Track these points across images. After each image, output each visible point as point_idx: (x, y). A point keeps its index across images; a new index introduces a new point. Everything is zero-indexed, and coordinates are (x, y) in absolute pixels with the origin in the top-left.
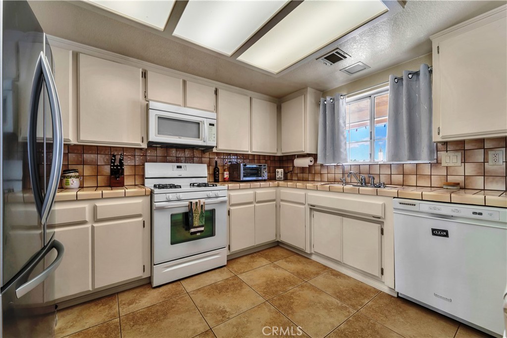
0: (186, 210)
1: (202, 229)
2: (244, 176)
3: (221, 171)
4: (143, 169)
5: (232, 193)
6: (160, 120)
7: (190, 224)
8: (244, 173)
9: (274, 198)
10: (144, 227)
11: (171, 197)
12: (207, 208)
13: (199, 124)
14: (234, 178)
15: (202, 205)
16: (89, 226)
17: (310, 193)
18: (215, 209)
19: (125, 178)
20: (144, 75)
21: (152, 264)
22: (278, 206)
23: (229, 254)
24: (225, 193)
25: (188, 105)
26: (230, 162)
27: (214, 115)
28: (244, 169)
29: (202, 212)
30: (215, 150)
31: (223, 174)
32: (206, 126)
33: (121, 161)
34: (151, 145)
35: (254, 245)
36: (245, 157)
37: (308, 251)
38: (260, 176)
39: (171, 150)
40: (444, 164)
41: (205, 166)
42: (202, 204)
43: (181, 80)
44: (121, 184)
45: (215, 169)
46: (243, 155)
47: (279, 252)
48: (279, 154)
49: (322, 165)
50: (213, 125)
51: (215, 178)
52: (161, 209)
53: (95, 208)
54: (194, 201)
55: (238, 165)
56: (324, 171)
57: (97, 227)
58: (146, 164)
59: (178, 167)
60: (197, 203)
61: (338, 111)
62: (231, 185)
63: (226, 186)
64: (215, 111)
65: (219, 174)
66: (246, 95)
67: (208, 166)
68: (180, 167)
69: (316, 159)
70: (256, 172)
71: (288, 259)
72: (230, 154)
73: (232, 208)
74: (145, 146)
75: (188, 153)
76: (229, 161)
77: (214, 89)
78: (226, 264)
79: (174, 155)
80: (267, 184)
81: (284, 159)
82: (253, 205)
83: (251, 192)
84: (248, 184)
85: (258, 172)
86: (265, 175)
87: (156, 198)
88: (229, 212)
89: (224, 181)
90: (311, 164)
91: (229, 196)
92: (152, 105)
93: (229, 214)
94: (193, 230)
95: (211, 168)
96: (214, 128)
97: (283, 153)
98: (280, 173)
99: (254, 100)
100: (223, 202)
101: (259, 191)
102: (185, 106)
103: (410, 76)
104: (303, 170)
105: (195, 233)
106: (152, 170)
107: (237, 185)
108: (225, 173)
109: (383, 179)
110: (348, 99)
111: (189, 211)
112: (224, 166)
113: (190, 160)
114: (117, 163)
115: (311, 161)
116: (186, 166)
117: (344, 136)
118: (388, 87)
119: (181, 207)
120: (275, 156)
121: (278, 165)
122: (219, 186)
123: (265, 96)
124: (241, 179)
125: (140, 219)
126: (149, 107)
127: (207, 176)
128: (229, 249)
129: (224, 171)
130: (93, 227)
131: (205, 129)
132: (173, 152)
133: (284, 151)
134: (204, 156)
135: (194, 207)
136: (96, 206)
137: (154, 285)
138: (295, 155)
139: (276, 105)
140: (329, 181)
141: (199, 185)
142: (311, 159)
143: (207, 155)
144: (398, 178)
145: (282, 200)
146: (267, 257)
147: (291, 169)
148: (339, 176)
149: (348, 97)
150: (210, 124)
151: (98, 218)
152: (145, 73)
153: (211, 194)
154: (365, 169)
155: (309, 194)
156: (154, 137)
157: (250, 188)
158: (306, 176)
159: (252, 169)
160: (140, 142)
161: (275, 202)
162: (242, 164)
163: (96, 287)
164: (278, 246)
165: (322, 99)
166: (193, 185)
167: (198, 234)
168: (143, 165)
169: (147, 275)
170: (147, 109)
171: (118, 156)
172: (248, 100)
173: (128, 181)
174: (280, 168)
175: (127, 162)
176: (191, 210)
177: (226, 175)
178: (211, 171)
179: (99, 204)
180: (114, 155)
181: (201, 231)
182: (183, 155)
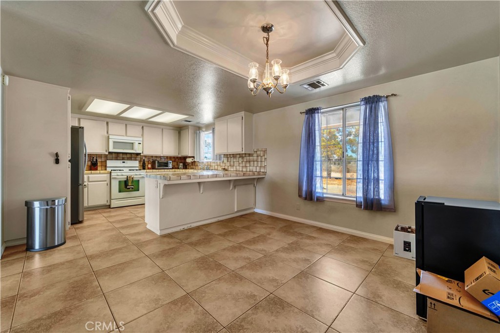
0: (126, 179)
2: (158, 167)
3: (146, 164)
4: (106, 163)
6: (114, 143)
7: (127, 184)
8: (157, 165)
10: (107, 185)
11: (119, 174)
12: (135, 179)
13: (133, 143)
14: (153, 168)
15: (133, 178)
18: (139, 180)
19: (98, 166)
20: (107, 124)
21: (111, 199)
24: (146, 173)
25: (128, 135)
26: (151, 160)
27: (141, 139)
28: (158, 163)
29: (132, 180)
30: (142, 154)
32: (137, 144)
33: (96, 160)
34: (110, 153)
38: (167, 167)
41: (138, 162)
43: (125, 124)
44: (96, 169)
49: (198, 162)
51: (144, 167)
52: (115, 178)
53: (88, 177)
54: (129, 176)
58: (107, 161)
59: (123, 162)
61: (201, 138)
64: (141, 137)
66: (160, 128)
67: (140, 162)
68: (124, 162)
69: (194, 159)
70: (165, 165)
72: (152, 156)
74: (107, 153)
77: (142, 127)
79: (121, 157)
81: (183, 158)
86: (170, 166)
87: (112, 174)
89: (149, 169)
92: (110, 137)
94: (128, 187)
96: (141, 145)
98: (181, 165)
99: (164, 130)
100: (143, 177)
102: (126, 135)
105: (129, 188)
106: (110, 163)
112: (148, 162)
113: (130, 159)
114: (95, 161)
115: (192, 160)
116: (127, 162)
118: (211, 131)
119: (124, 178)
121: (180, 161)
122: (143, 171)
123: (171, 128)
124: (156, 168)
125: (106, 182)
127: (138, 166)
129: (148, 164)
131: (136, 146)
132: (121, 155)
133: (181, 155)
134: (137, 157)
135: (129, 178)
137: (112, 207)
138: (187, 156)
141: (134, 170)
142: (192, 158)
143: (139, 156)
147: (186, 163)
149: (205, 132)
150: (139, 143)
151: (89, 180)
153: (139, 173)
154: (209, 163)
156: (111, 150)
159: (162, 163)
160: (105, 152)
162: (156, 161)
163: (89, 206)
165: (195, 131)
166: (130, 170)
168: (106, 161)
169: (108, 204)
170: (108, 138)
171: (95, 158)
172: (161, 130)
173: (99, 168)
174: (181, 163)
175: (99, 160)
176: (127, 179)
177: (150, 166)
178: (142, 164)
179: (90, 176)
180: (93, 158)
181: (132, 188)
182: (126, 156)
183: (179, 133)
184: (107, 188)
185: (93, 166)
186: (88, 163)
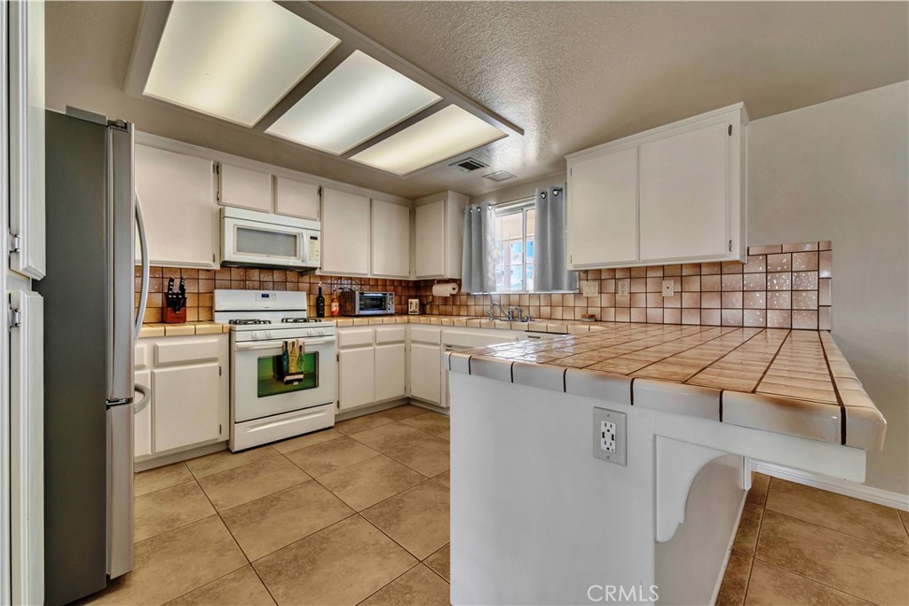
0: (280, 352)
1: (301, 376)
2: (361, 309)
3: (326, 302)
4: (212, 299)
5: (343, 332)
6: (241, 232)
7: (285, 369)
8: (360, 305)
9: (402, 338)
10: (220, 374)
11: (259, 335)
12: (308, 350)
13: (295, 236)
14: (346, 312)
15: (301, 347)
16: (148, 371)
17: (447, 331)
18: (318, 353)
19: (188, 310)
20: (217, 169)
21: (232, 422)
22: (408, 350)
23: (337, 413)
24: (332, 331)
25: (279, 210)
26: (340, 289)
27: (317, 225)
28: (361, 300)
29: (300, 355)
30: (318, 272)
31: (330, 306)
32: (306, 239)
33: (182, 287)
34: (226, 265)
35: (372, 401)
36: (363, 282)
37: (443, 405)
38: (385, 309)
39: (252, 271)
40: (585, 295)
41: (304, 294)
42: (301, 344)
43: (270, 176)
44: (182, 320)
45: (318, 299)
46: (360, 279)
47: (407, 410)
48: (413, 278)
49: (468, 294)
50: (316, 238)
51: (319, 311)
52: (246, 350)
53: (155, 350)
54: (290, 341)
55: (352, 293)
56: (471, 302)
57: (158, 373)
58: (217, 292)
59: (264, 296)
60: (293, 343)
61: (485, 225)
62: (341, 321)
63: (334, 322)
64: (318, 219)
65: (324, 306)
66: (366, 197)
67: (309, 294)
68: (267, 296)
69: (460, 286)
70: (379, 304)
71: (418, 417)
72: (341, 278)
73: (342, 351)
74: (217, 267)
75: (277, 276)
76: (339, 286)
77: (317, 188)
78: (333, 424)
79: (257, 278)
80: (393, 319)
81: (422, 285)
82: (372, 348)
83: (369, 330)
84: (365, 320)
85: (381, 304)
86: (391, 308)
87: (238, 336)
88: (338, 356)
89: (332, 315)
90: (454, 292)
91: (339, 336)
92: (228, 212)
93: (338, 360)
94: (288, 378)
95: (313, 298)
96: (317, 243)
97: (418, 277)
98: (414, 305)
99: (375, 202)
100: (330, 343)
101: (380, 329)
102: (275, 211)
103: (555, 193)
104: (445, 300)
105: (292, 381)
106: (224, 299)
107: (349, 321)
108: (334, 304)
109: (533, 312)
110: (497, 210)
111: (284, 354)
112: (331, 294)
113: (282, 285)
114: (176, 289)
115: (454, 289)
116: (275, 295)
117: (492, 257)
118: (535, 201)
119: (273, 348)
120: (408, 281)
121: (412, 293)
122: (324, 322)
123: (392, 197)
124: (357, 313)
125: (216, 364)
126: (224, 213)
127: (306, 307)
128: (338, 406)
129: (332, 301)
130: (153, 374)
131: (305, 244)
132: (255, 274)
133: (418, 275)
134: (301, 279)
135: (290, 348)
136: (158, 347)
137: (236, 449)
138: (434, 280)
139: (408, 210)
140: (476, 316)
141: (296, 321)
142: (454, 285)
143: (306, 279)
144: (546, 310)
145: (414, 342)
146: (390, 417)
147: (430, 299)
148: (487, 309)
149: (498, 207)
150: (312, 238)
151: (160, 361)
152: (218, 167)
153: (314, 332)
154: (515, 299)
155: (445, 331)
156: (231, 254)
157: (368, 325)
158: (449, 308)
159: (373, 299)
160: (211, 262)
161: (403, 345)
162: (357, 293)
163: (157, 451)
164: (409, 404)
165: (467, 207)
166: (287, 321)
167: (296, 383)
168: (212, 293)
169: (224, 437)
170: (221, 216)
171: (177, 282)
172: (368, 201)
173: (191, 315)
174: (415, 297)
175: (190, 288)
176: (286, 352)
177: (335, 307)
178: (313, 302)
179: (161, 344)
180: (172, 280)
181: (299, 380)
182: (270, 278)
183: (412, 214)
184: (218, 385)
185: (172, 308)
186: (152, 298)
